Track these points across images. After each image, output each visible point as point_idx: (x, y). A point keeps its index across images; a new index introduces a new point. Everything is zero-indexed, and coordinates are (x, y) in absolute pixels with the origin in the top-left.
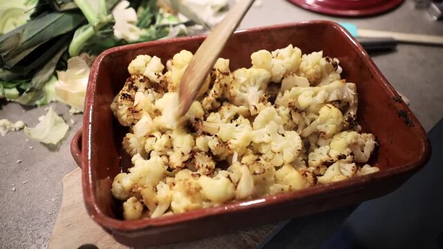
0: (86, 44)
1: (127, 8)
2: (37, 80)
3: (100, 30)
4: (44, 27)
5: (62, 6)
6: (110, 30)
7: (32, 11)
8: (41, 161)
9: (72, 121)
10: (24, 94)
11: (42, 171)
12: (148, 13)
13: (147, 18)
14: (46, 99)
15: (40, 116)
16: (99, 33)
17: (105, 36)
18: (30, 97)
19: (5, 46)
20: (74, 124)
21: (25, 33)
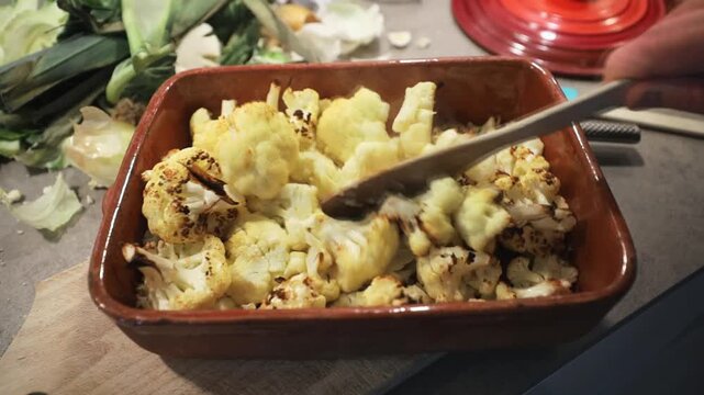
0: (128, 85)
1: (208, 35)
2: (52, 132)
3: (150, 66)
4: (70, 55)
5: (105, 26)
6: (167, 68)
7: (60, 30)
8: (28, 254)
9: (89, 200)
10: (29, 150)
11: (24, 270)
12: (243, 44)
13: (241, 52)
14: (61, 162)
15: (47, 185)
16: (148, 72)
17: (158, 76)
18: (37, 156)
19: (8, 79)
20: (91, 204)
21: (41, 62)
